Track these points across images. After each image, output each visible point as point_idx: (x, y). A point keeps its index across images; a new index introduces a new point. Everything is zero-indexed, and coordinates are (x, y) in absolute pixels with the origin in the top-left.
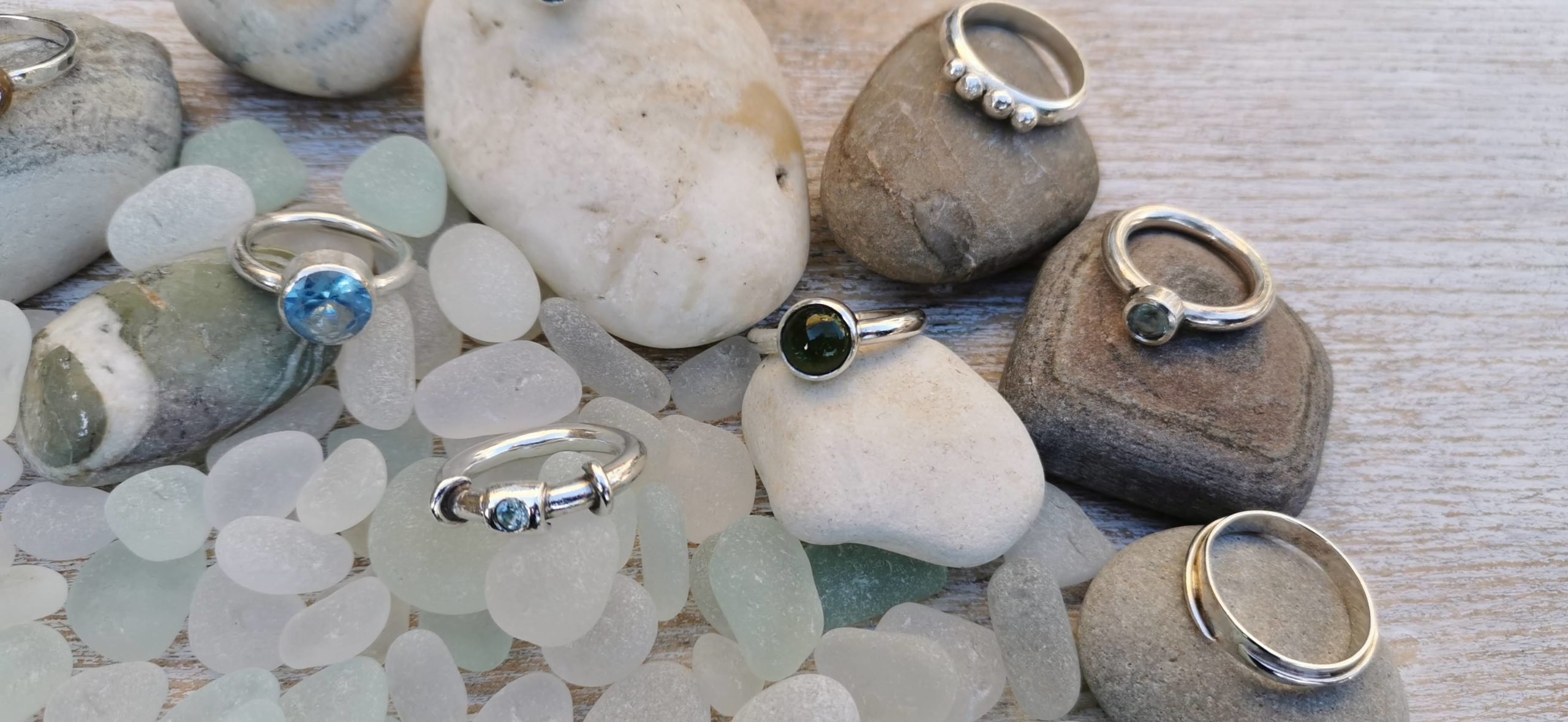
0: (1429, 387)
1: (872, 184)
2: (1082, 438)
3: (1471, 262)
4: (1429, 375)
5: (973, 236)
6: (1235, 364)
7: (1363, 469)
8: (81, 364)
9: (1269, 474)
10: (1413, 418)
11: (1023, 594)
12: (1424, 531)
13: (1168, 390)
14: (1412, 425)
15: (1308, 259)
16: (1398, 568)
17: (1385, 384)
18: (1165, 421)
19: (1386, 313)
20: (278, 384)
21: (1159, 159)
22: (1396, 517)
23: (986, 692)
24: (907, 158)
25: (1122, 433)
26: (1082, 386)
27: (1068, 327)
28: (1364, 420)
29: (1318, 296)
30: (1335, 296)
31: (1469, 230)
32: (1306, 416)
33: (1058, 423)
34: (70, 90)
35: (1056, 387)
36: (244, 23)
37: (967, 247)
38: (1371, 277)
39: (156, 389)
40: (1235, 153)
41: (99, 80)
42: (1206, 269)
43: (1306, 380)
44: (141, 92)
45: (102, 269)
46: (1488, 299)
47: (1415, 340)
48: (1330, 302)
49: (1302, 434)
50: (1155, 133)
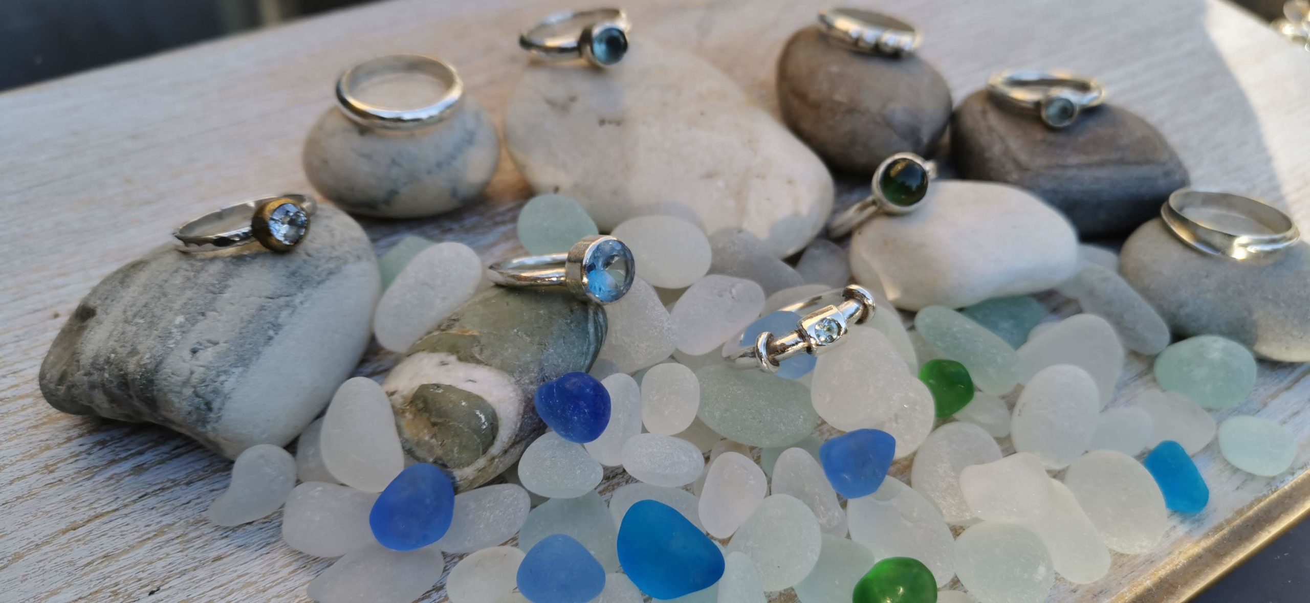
5: (920, 120)
8: (450, 386)
13: (1089, 147)
24: (859, 91)
25: (1082, 181)
26: (1044, 166)
27: (1010, 142)
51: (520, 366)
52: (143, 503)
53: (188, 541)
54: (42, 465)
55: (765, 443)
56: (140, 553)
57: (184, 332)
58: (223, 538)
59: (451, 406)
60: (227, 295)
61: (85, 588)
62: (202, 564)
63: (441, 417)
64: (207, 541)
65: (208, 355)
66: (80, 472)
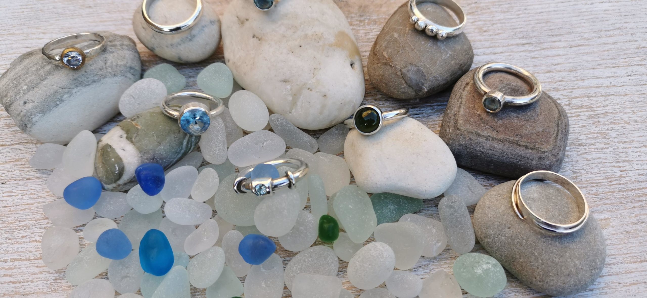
0: (611, 124)
1: (385, 64)
2: (470, 149)
3: (627, 75)
4: (611, 119)
5: (426, 79)
6: (527, 117)
7: (585, 156)
8: (114, 149)
9: (544, 158)
10: (605, 135)
11: (451, 207)
12: (612, 178)
13: (502, 129)
14: (605, 138)
15: (560, 79)
16: (602, 192)
17: (593, 123)
18: (501, 141)
19: (593, 97)
21: (499, 46)
22: (600, 173)
23: (440, 244)
24: (397, 53)
25: (485, 147)
26: (468, 130)
28: (585, 138)
29: (565, 92)
30: (571, 92)
31: (626, 62)
32: (557, 135)
33: (461, 145)
34: (104, 56)
35: (459, 132)
37: (423, 84)
38: (586, 83)
39: (140, 155)
40: (529, 41)
41: (113, 52)
42: (515, 84)
43: (557, 122)
44: (127, 55)
45: (118, 118)
46: (634, 88)
47: (604, 106)
48: (569, 94)
49: (556, 142)
50: (497, 37)
51: (146, 150)
52: (18, 146)
53: (23, 168)
56: (7, 166)
57: (24, 93)
58: (34, 171)
59: (111, 157)
60: (44, 83)
62: (22, 179)
64: (29, 170)
65: (29, 106)
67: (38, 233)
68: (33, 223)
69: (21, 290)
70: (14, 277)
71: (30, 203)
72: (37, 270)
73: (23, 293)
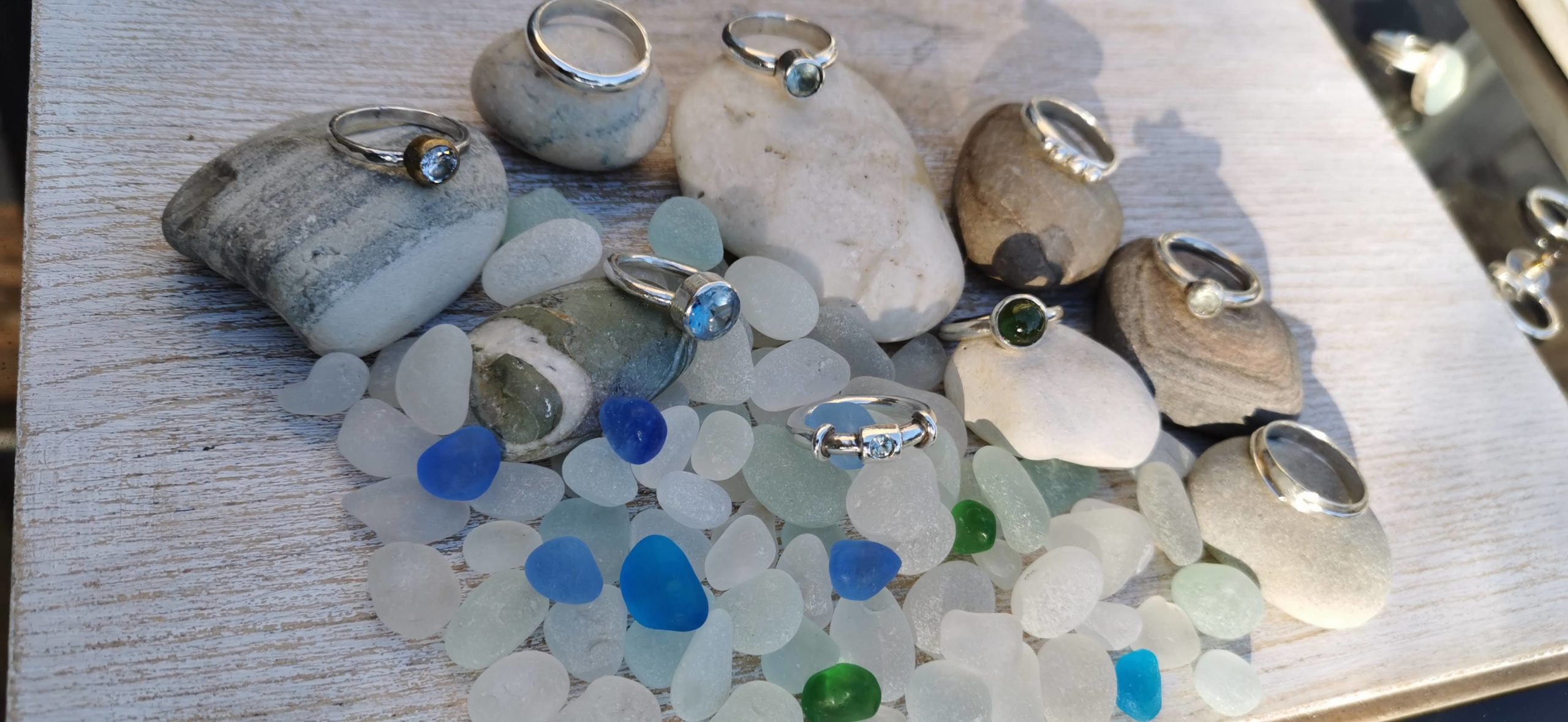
5: (1073, 256)
8: (531, 366)
13: (1218, 347)
18: (1219, 368)
20: (667, 374)
25: (1196, 377)
26: (1166, 348)
27: (1147, 311)
31: (1325, 247)
35: (1151, 350)
36: (558, 114)
37: (1069, 263)
39: (589, 381)
51: (600, 370)
52: (221, 360)
53: (251, 412)
54: (140, 289)
55: (789, 519)
56: (206, 407)
57: (311, 232)
58: (282, 421)
59: (525, 385)
60: (361, 210)
61: (148, 422)
62: (258, 439)
63: (513, 392)
64: (268, 418)
65: (326, 262)
66: (172, 308)
67: (336, 561)
68: (316, 539)
69: (332, 693)
70: (304, 666)
71: (294, 493)
72: (359, 645)
73: (337, 700)
